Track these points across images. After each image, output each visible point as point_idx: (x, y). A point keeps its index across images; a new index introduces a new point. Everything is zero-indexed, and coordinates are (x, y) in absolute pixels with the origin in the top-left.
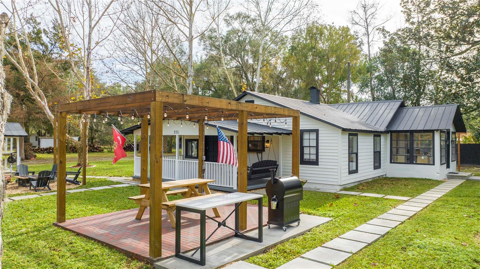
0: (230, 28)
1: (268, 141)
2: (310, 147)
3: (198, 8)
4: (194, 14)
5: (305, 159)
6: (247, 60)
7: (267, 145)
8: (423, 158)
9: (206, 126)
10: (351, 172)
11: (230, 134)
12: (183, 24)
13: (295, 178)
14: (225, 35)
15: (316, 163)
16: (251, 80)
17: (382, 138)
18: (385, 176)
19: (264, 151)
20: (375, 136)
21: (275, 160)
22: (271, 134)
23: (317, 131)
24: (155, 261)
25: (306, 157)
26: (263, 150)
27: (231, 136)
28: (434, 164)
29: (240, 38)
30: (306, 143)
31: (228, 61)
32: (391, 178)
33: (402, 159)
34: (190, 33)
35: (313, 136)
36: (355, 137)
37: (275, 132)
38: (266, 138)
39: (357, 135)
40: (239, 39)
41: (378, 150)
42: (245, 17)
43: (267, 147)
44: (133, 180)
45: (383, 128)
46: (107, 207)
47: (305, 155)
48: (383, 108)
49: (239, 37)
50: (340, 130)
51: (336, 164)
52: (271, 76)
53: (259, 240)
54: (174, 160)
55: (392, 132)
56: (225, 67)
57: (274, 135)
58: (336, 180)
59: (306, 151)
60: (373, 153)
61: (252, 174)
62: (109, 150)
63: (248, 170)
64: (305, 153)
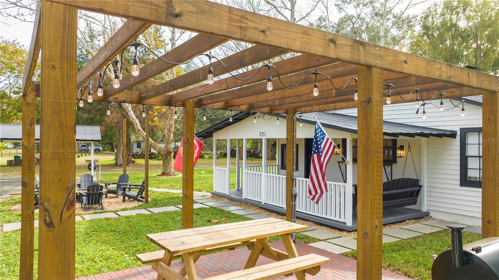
0: (343, 14)
1: (402, 148)
2: (479, 157)
5: (469, 177)
7: (399, 152)
11: (340, 135)
12: (284, 7)
14: (337, 23)
19: (396, 162)
21: (415, 178)
22: (412, 135)
26: (394, 160)
27: (343, 139)
29: (355, 25)
30: (470, 151)
37: (419, 132)
38: (398, 142)
43: (401, 157)
44: (212, 197)
47: (469, 170)
54: (260, 173)
57: (416, 137)
59: (470, 163)
62: (210, 156)
64: (469, 167)
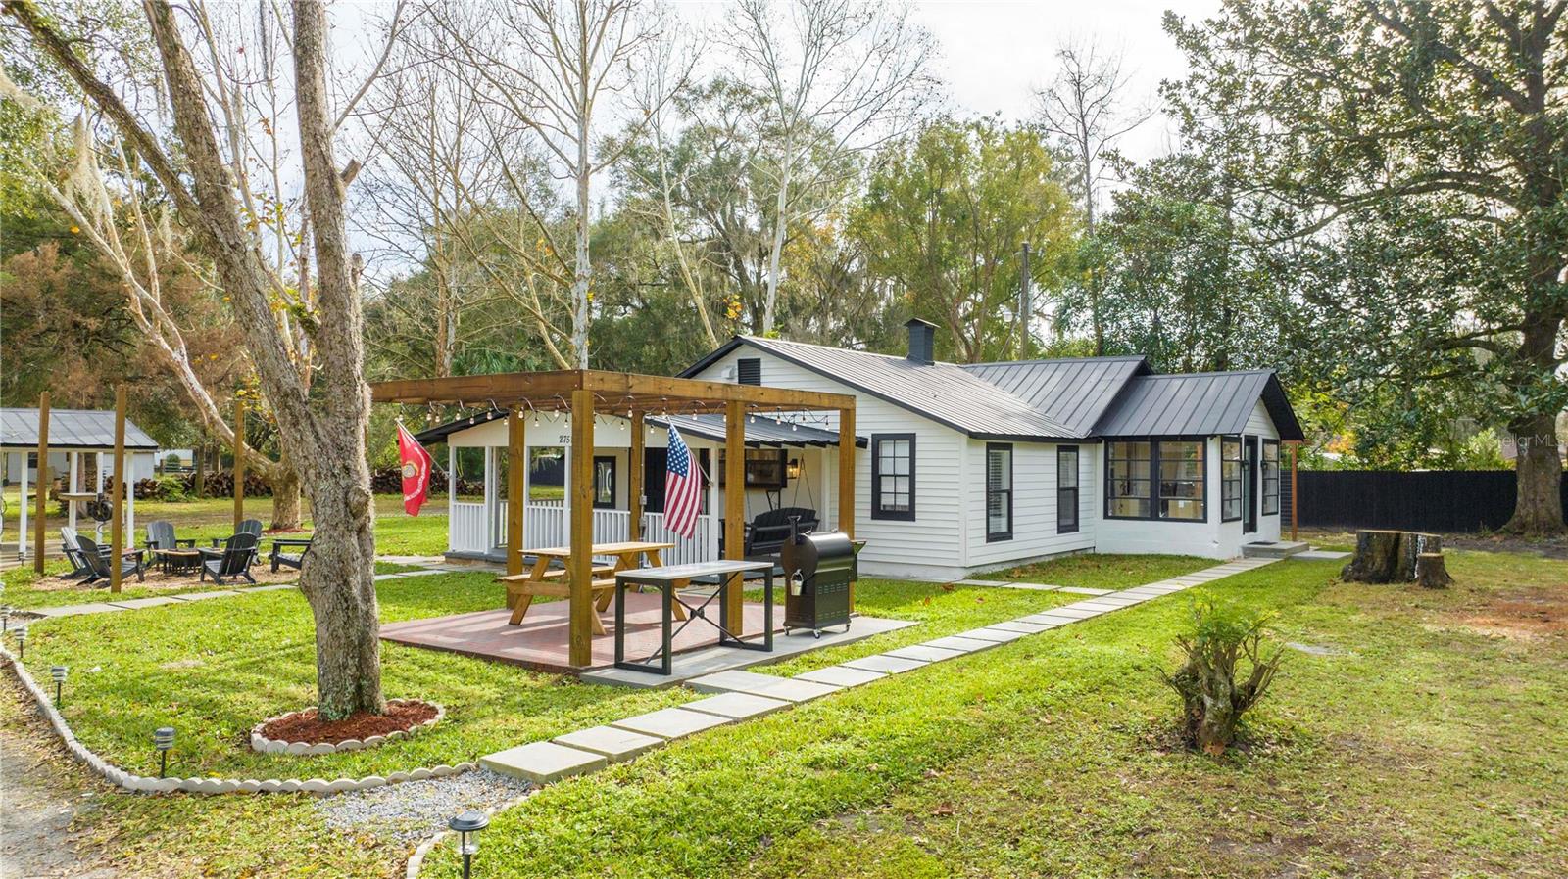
0: (691, 122)
1: (794, 463)
2: (895, 476)
3: (603, 80)
4: (592, 100)
5: (884, 506)
6: (743, 221)
7: (791, 470)
8: (1181, 504)
9: (647, 426)
10: (992, 538)
11: (703, 444)
12: (560, 128)
13: (842, 536)
14: (676, 143)
15: (908, 514)
16: (753, 280)
17: (1082, 453)
18: (1091, 551)
19: (785, 487)
20: (1060, 449)
21: (811, 508)
22: (801, 445)
23: (911, 438)
24: (582, 671)
25: (886, 501)
26: (782, 483)
27: (701, 450)
28: (1205, 520)
29: (722, 153)
30: (886, 467)
31: (682, 220)
32: (1105, 555)
33: (1133, 506)
34: (580, 155)
35: (903, 449)
36: (1007, 453)
37: (810, 439)
38: (789, 454)
39: (1009, 447)
40: (718, 155)
41: (1072, 484)
42: (734, 92)
43: (792, 478)
44: (447, 562)
45: (1082, 432)
46: (430, 608)
47: (883, 495)
48: (1093, 379)
49: (718, 150)
50: (965, 437)
51: (955, 517)
52: (815, 269)
53: (767, 647)
54: (560, 508)
55: (1110, 440)
56: (675, 236)
57: (807, 446)
58: (955, 556)
59: (887, 486)
60: (1055, 493)
61: (755, 541)
63: (745, 531)
64: (883, 490)
